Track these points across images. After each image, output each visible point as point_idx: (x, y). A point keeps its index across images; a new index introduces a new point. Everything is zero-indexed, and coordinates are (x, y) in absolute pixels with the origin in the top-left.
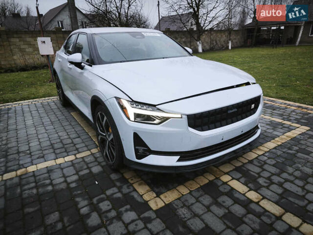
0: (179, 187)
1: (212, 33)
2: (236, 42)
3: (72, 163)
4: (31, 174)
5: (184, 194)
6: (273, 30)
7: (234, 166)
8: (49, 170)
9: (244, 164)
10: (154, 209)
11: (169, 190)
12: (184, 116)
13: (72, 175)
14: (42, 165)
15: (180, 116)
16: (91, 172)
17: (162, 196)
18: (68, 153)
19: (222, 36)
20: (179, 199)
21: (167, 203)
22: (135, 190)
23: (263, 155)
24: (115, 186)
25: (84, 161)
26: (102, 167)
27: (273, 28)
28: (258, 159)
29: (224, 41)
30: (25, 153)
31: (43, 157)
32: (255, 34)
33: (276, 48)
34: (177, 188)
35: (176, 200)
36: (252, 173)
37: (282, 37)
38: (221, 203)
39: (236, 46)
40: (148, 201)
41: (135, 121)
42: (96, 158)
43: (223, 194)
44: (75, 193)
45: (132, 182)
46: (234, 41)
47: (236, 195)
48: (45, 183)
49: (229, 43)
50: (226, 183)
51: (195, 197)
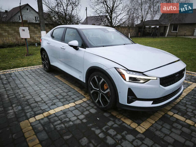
0: (148, 119)
1: (119, 28)
2: (132, 34)
3: (76, 108)
4: (54, 115)
5: (153, 123)
6: (152, 28)
7: (171, 106)
8: (64, 112)
9: (175, 105)
10: (141, 132)
11: (143, 121)
12: (158, 78)
13: (79, 115)
14: (58, 110)
15: (156, 78)
16: (90, 112)
17: (141, 125)
18: (68, 101)
19: (124, 30)
20: (152, 126)
21: (146, 129)
22: (124, 122)
23: (182, 99)
24: (110, 120)
25: (82, 106)
26: (96, 109)
27: (152, 27)
28: (181, 102)
29: (126, 33)
30: (41, 102)
31: (55, 104)
32: (143, 30)
33: (155, 38)
34: (147, 120)
35: (150, 127)
36: (182, 110)
37: (157, 32)
38: (176, 127)
39: (132, 36)
40: (135, 128)
41: (129, 82)
42: (88, 104)
43: (174, 122)
44: (89, 125)
45: (119, 117)
46: (131, 33)
47: (181, 122)
48: (66, 120)
49: (129, 34)
50: (172, 116)
51: (160, 125)
